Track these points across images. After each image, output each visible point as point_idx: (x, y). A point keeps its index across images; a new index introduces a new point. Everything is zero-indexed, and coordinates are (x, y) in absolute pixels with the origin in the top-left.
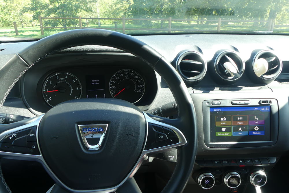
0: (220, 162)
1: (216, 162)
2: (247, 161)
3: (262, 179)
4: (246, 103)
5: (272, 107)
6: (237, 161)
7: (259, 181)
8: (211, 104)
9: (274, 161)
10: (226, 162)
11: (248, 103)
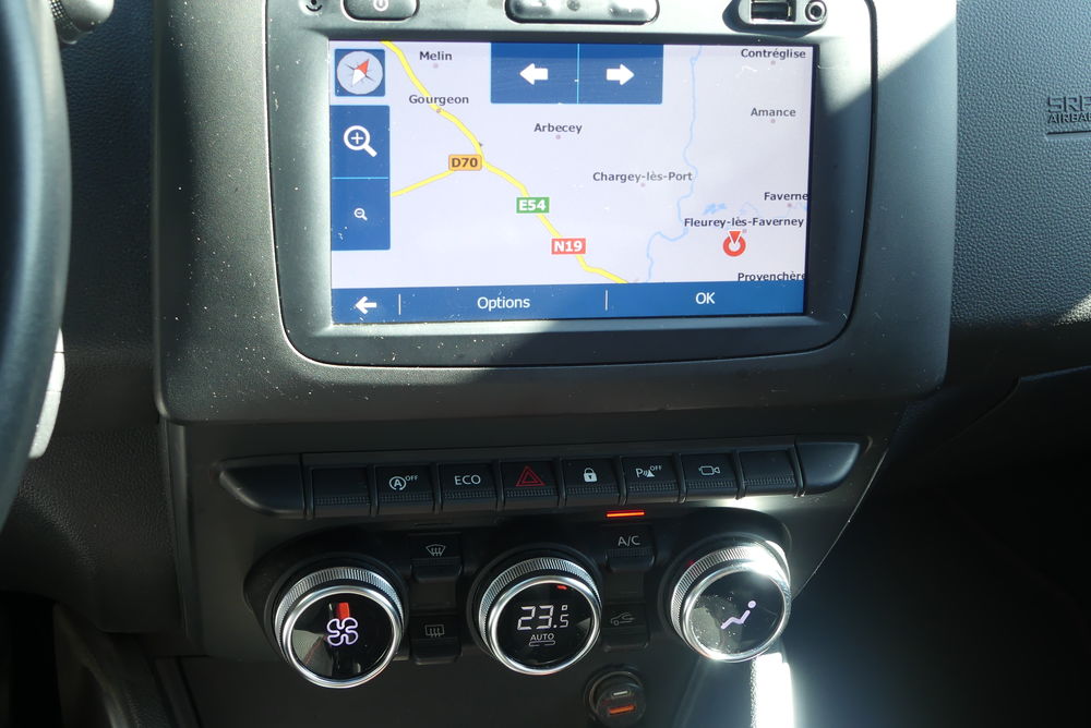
0: (432, 477)
1: (397, 483)
2: (639, 472)
3: (752, 604)
4: (626, 13)
5: (824, 50)
6: (561, 472)
7: (732, 620)
8: (335, 10)
9: (836, 468)
10: (476, 479)
11: (641, 13)
